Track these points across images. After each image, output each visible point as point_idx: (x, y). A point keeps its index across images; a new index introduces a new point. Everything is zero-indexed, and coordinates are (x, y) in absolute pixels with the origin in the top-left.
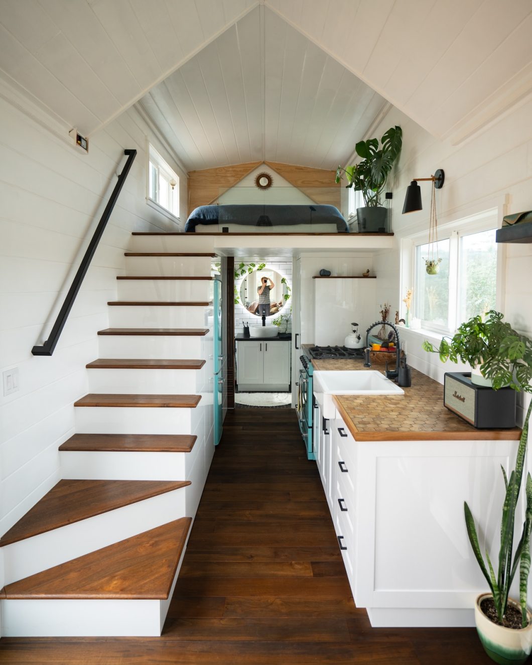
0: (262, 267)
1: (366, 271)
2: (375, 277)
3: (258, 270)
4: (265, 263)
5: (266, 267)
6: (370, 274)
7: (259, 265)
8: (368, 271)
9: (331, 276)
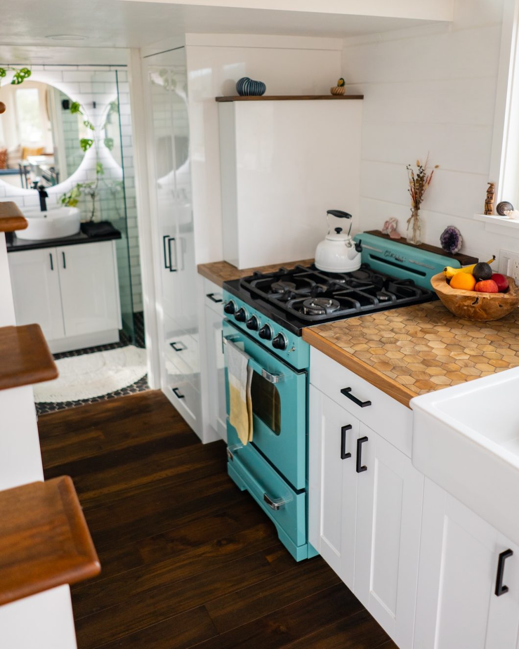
0: (22, 77)
1: (335, 85)
2: (361, 97)
3: (13, 83)
4: (29, 67)
5: (33, 77)
6: (347, 90)
7: (14, 73)
8: (342, 84)
9: (265, 94)
